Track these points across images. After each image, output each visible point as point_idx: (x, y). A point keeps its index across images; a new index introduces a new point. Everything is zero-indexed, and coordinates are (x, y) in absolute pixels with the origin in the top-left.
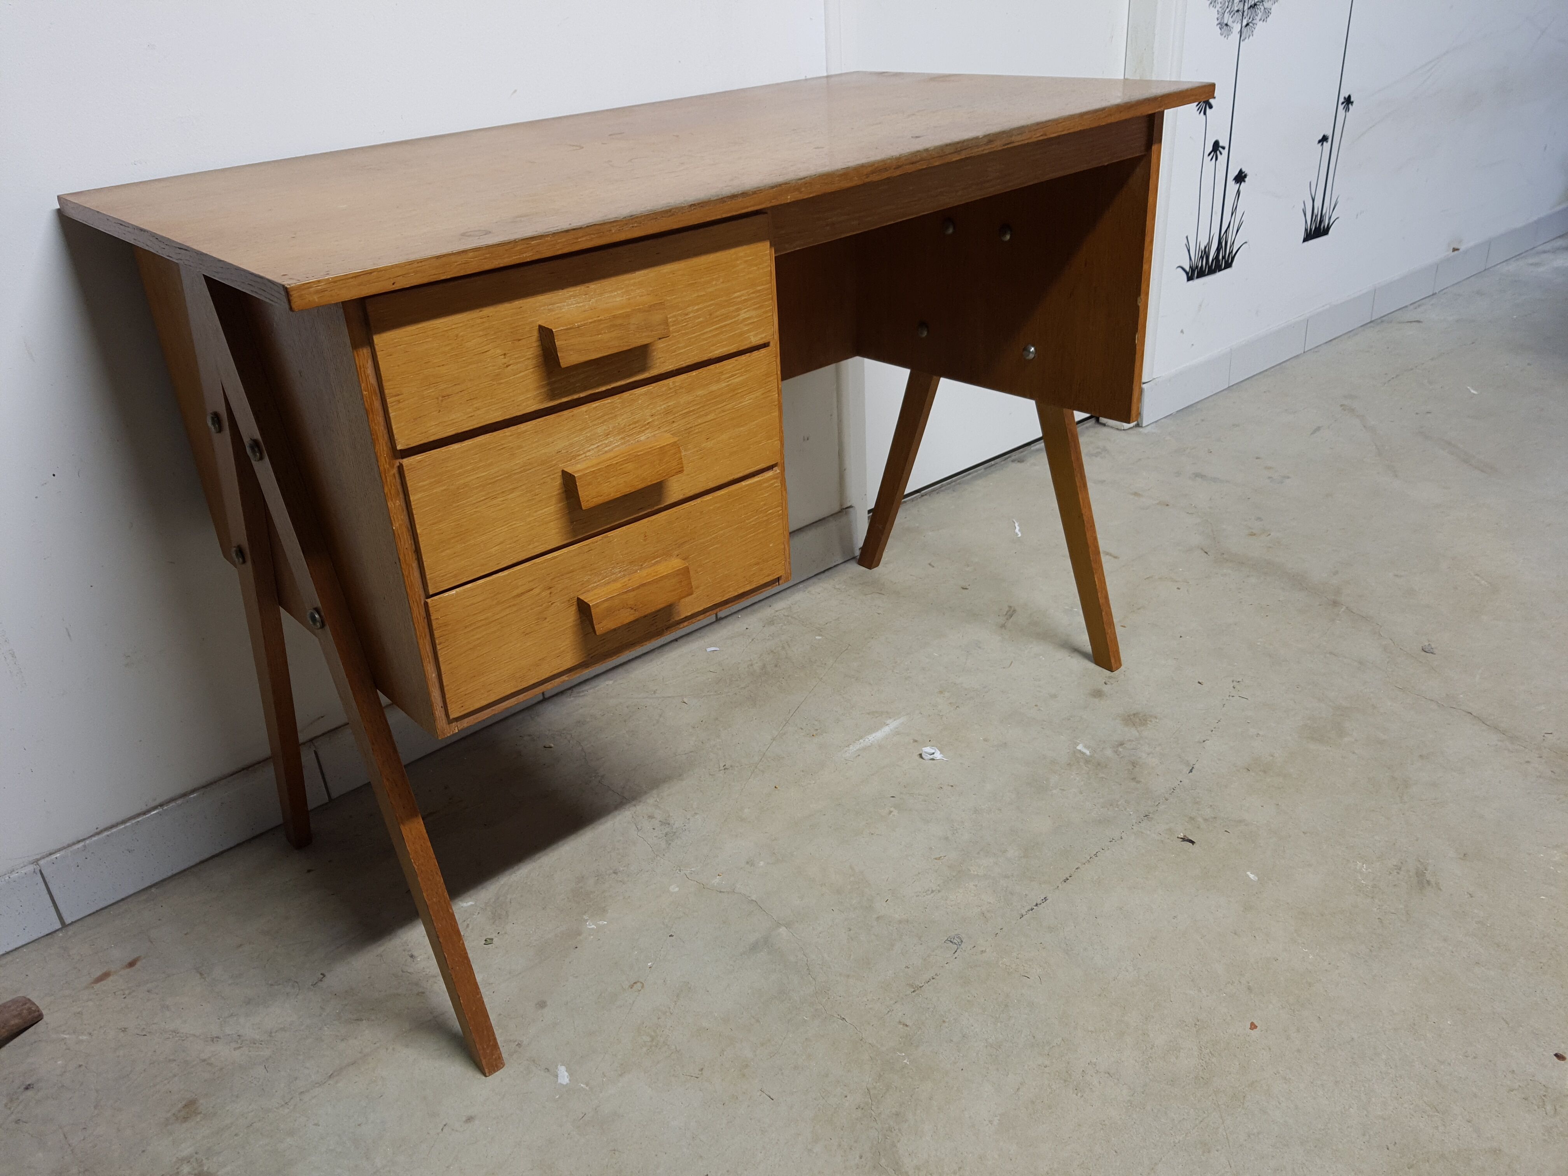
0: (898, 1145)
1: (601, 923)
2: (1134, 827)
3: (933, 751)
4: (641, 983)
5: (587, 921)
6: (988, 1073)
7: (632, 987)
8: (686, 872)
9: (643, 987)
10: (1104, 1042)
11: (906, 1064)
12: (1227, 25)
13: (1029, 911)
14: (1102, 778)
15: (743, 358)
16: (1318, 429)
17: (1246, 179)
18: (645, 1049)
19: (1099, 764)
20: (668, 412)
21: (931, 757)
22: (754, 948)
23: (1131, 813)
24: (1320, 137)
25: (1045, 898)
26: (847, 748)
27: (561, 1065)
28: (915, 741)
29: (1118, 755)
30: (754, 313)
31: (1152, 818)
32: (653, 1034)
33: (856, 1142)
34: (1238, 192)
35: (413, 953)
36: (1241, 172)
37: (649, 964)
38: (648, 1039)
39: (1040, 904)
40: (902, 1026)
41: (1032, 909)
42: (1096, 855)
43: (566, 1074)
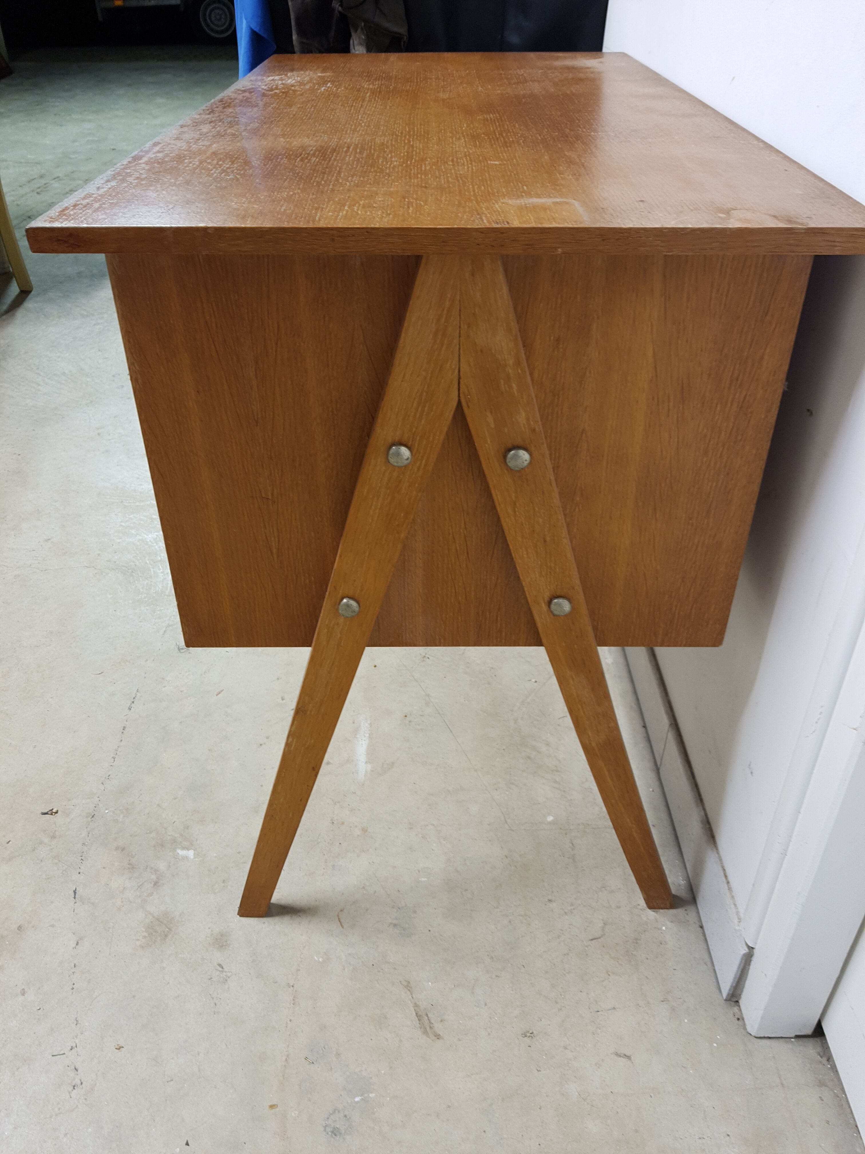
2: (98, 799)
23: (107, 811)
25: (130, 709)
31: (87, 817)
39: (131, 704)
41: (134, 698)
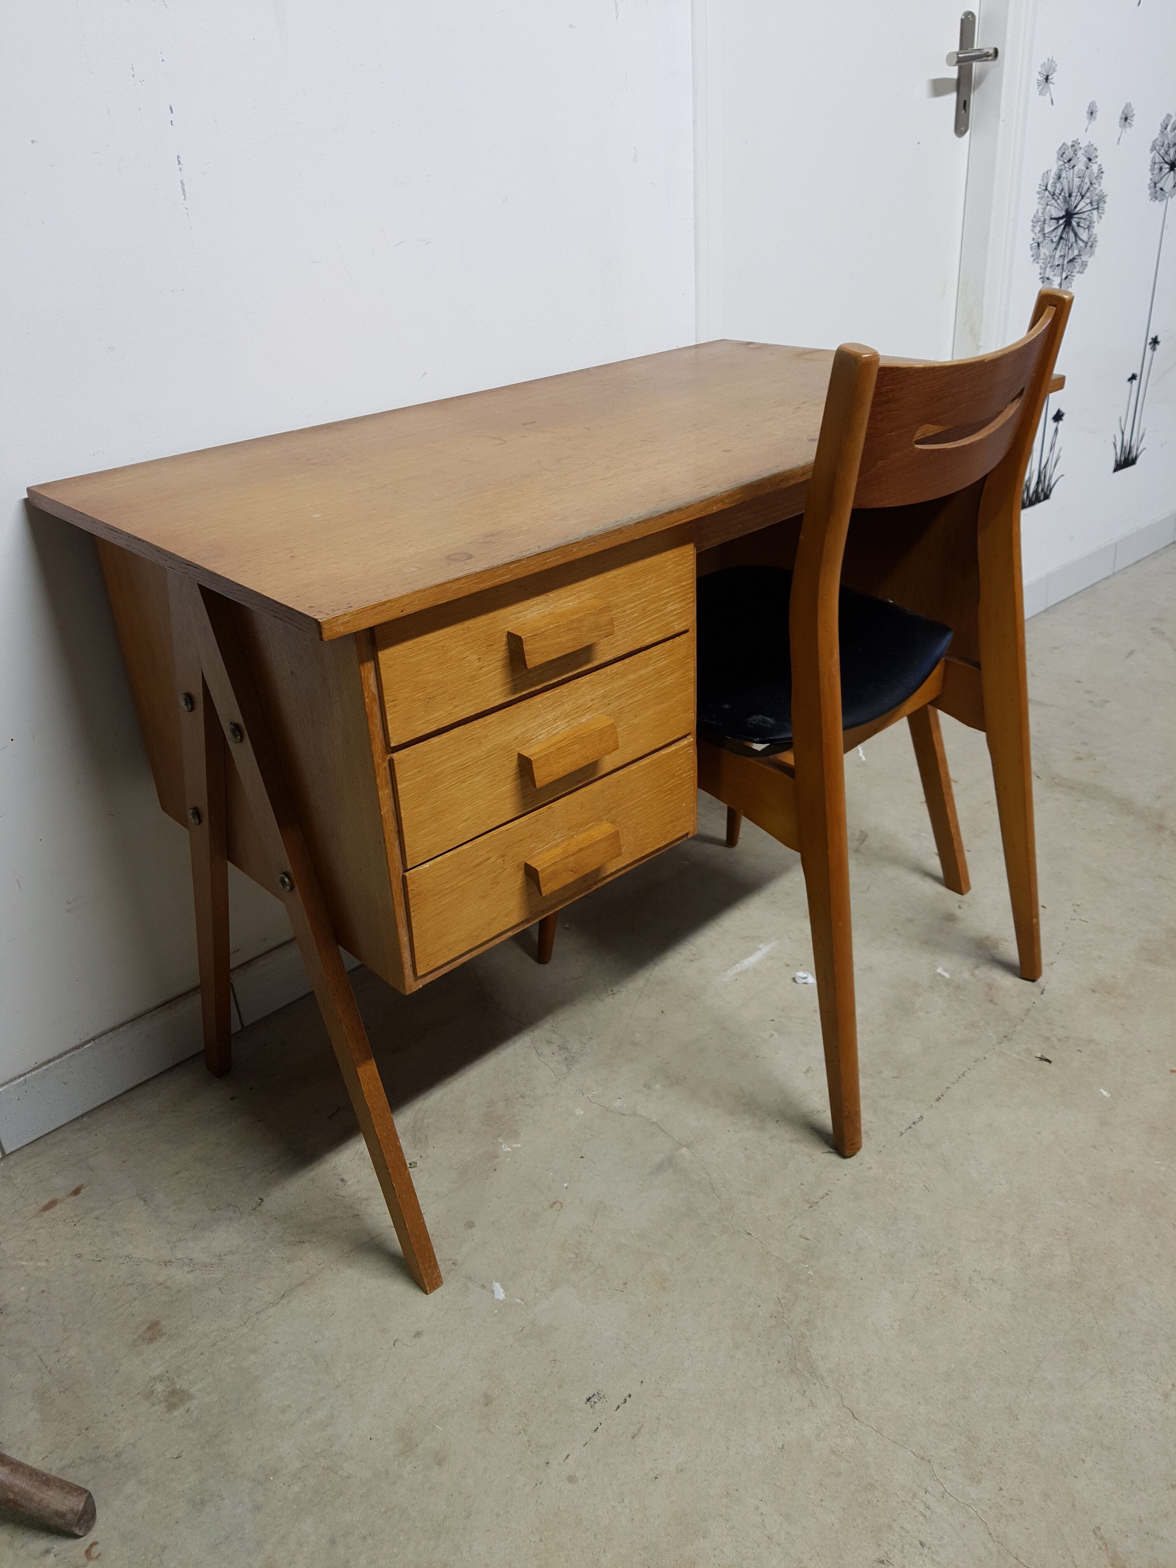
0: (811, 1350)
1: (515, 1145)
2: (995, 1048)
3: (805, 975)
4: (560, 1203)
5: (501, 1144)
6: (885, 1282)
7: (551, 1207)
8: (587, 1095)
9: (562, 1206)
10: (986, 1251)
11: (811, 1275)
12: (1048, 279)
13: (908, 1129)
14: (962, 1000)
15: (668, 643)
16: (1132, 653)
17: (1064, 418)
18: (570, 1266)
19: (958, 987)
20: (605, 696)
21: (804, 981)
22: (660, 1168)
23: (992, 1034)
24: (1130, 376)
25: (921, 1116)
26: (725, 973)
27: (495, 1282)
28: (788, 965)
29: (975, 978)
30: (678, 606)
31: (1011, 1039)
32: (577, 1251)
33: (773, 1348)
34: (1056, 430)
35: (344, 1178)
36: (1059, 411)
37: (565, 1185)
38: (573, 1256)
39: (917, 1122)
40: (803, 1240)
41: (910, 1127)
42: (963, 1075)
43: (501, 1290)
